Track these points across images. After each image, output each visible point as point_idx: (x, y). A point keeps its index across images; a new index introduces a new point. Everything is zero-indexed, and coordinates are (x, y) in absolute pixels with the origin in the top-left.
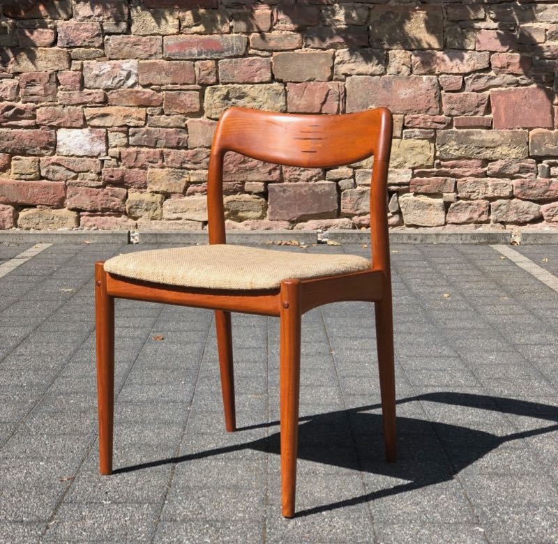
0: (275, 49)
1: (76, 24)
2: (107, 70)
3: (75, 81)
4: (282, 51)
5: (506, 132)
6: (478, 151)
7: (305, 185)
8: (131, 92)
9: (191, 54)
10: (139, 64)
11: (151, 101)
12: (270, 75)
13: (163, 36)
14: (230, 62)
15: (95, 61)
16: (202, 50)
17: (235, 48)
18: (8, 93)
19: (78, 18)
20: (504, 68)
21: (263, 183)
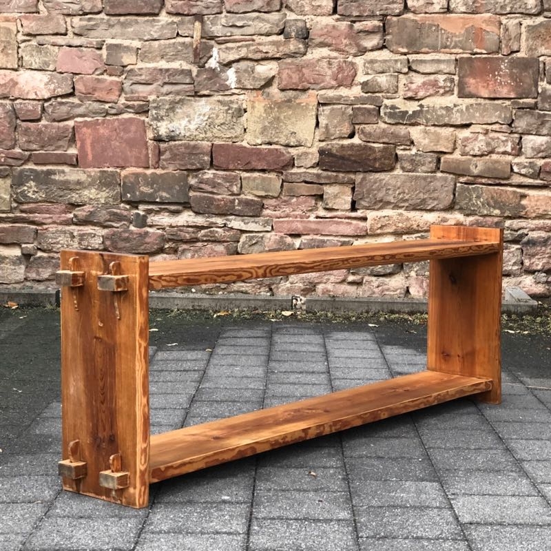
5: (94, 171)
6: (62, 194)
20: (90, 94)
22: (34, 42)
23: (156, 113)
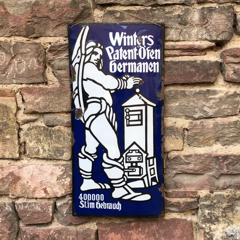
22: (41, 123)
23: (209, 214)
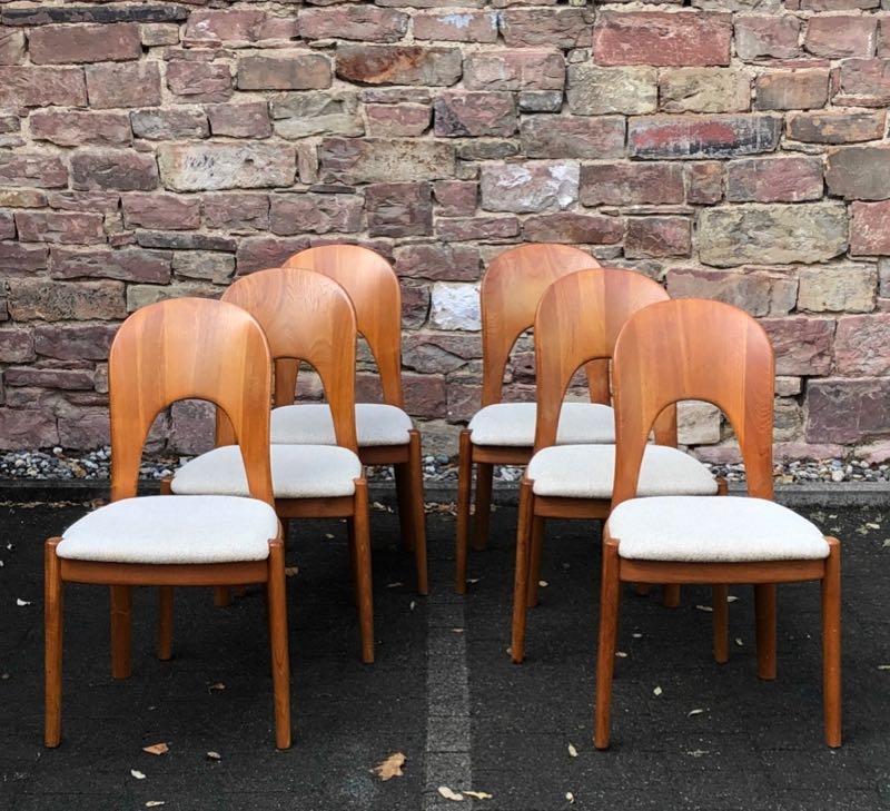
0: (834, 140)
1: (469, 96)
2: (523, 180)
3: (465, 199)
4: (845, 143)
7: (875, 383)
8: (568, 219)
9: (677, 150)
10: (582, 168)
11: (603, 235)
12: (821, 187)
13: (628, 116)
14: (749, 164)
15: (501, 163)
16: (698, 144)
17: (759, 139)
18: (345, 221)
19: (473, 83)
21: (799, 379)
